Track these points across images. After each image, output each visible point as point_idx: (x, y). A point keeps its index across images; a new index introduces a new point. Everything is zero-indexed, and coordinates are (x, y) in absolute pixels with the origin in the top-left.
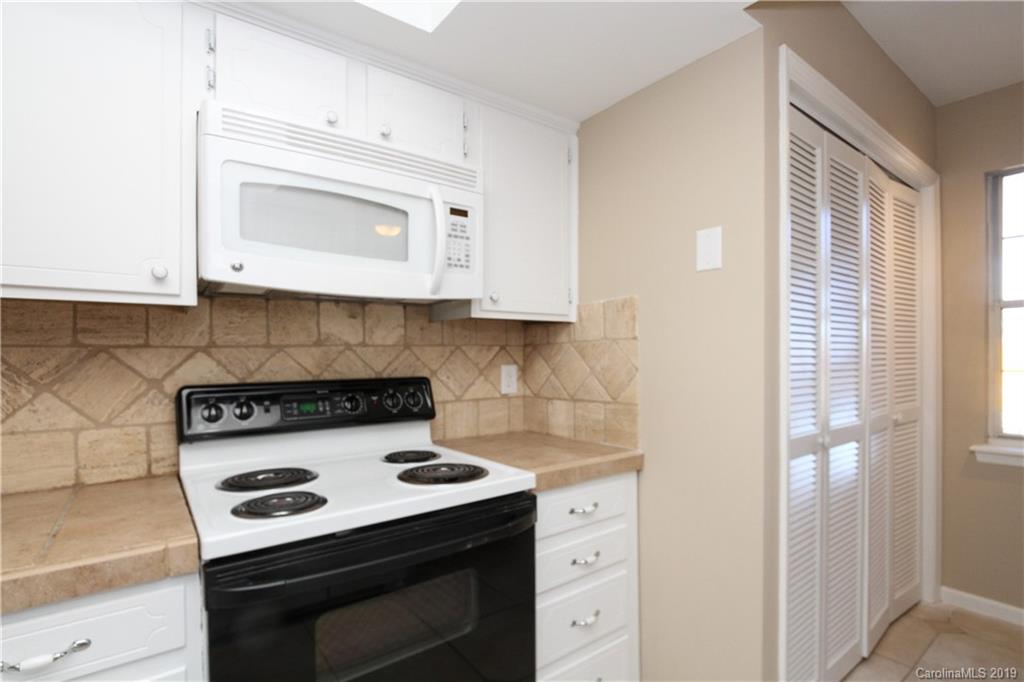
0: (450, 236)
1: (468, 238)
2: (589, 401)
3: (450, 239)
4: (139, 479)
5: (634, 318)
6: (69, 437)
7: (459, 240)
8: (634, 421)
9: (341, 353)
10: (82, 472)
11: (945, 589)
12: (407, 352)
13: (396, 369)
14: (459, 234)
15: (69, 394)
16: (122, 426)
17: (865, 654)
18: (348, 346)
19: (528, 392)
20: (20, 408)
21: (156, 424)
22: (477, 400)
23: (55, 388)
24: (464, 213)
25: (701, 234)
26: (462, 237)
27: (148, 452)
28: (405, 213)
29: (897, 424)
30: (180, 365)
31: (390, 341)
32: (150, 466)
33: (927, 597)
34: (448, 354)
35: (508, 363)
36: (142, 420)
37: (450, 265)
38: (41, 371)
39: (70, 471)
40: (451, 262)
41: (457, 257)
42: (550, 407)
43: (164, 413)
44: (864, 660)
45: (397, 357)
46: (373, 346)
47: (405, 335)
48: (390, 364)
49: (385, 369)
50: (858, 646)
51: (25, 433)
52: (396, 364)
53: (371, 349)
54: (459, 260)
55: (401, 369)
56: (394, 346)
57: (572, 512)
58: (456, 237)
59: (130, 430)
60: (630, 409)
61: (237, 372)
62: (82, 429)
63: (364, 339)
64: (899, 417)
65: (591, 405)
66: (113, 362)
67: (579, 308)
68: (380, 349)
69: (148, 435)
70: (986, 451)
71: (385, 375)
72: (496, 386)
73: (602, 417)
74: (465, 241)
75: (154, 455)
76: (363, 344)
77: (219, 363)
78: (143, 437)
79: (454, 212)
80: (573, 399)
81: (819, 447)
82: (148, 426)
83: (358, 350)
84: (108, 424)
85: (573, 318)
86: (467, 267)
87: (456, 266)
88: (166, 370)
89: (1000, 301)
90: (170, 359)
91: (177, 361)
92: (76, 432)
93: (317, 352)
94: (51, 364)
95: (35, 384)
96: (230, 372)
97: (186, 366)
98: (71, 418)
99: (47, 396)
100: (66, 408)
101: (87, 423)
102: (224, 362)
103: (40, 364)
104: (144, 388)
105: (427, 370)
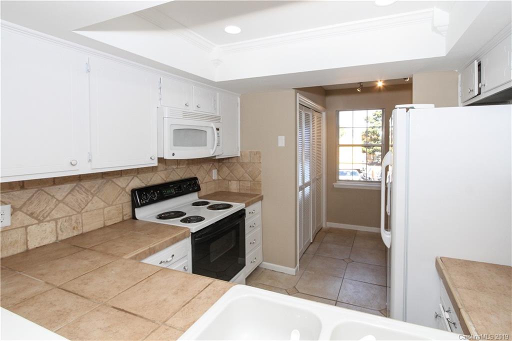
2: (245, 181)
4: (120, 222)
5: (260, 157)
6: (102, 210)
8: (261, 186)
9: (171, 172)
10: (105, 222)
11: (328, 223)
12: (188, 169)
13: (186, 175)
15: (101, 196)
16: (115, 205)
17: (312, 242)
18: (173, 169)
19: (220, 178)
20: (89, 202)
21: (125, 203)
22: (206, 183)
23: (97, 195)
25: (279, 137)
26: (219, 136)
27: (122, 212)
28: (206, 131)
29: (317, 179)
30: (130, 182)
32: (123, 217)
33: (324, 226)
34: (199, 168)
35: (214, 169)
36: (120, 202)
38: (94, 189)
39: (102, 222)
42: (230, 183)
43: (127, 199)
44: (311, 243)
45: (186, 171)
46: (180, 168)
47: (188, 163)
48: (184, 174)
49: (183, 176)
50: (310, 240)
51: (90, 211)
52: (186, 173)
56: (185, 167)
57: (250, 213)
59: (117, 206)
60: (259, 183)
61: (145, 182)
62: (105, 207)
64: (318, 177)
65: (246, 182)
66: (113, 183)
67: (241, 152)
68: (182, 169)
69: (122, 207)
70: (336, 185)
71: (183, 178)
72: (211, 177)
73: (249, 185)
75: (124, 213)
76: (177, 168)
77: (140, 180)
78: (121, 208)
80: (239, 180)
81: (302, 188)
82: (122, 204)
83: (176, 170)
84: (112, 205)
85: (239, 155)
86: (219, 145)
88: (127, 184)
89: (338, 144)
90: (128, 180)
91: (129, 181)
92: (103, 209)
93: (165, 172)
94: (97, 186)
95: (92, 194)
96: (143, 182)
97: (132, 182)
98: (102, 204)
99: (95, 197)
100: (101, 201)
101: (106, 205)
102: (141, 179)
103: (94, 187)
104: (121, 191)
105: (193, 174)
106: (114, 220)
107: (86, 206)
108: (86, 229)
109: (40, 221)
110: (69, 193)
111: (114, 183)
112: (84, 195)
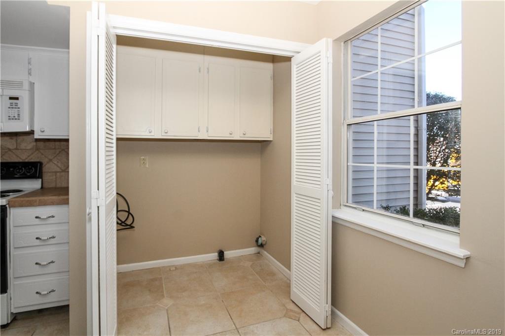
0: (9, 108)
1: (19, 108)
3: (9, 109)
7: (14, 109)
12: (37, 152)
13: (32, 159)
14: (14, 107)
18: (10, 150)
24: (17, 99)
26: (16, 108)
31: (29, 148)
34: (58, 152)
37: (9, 119)
40: (11, 118)
41: (13, 116)
45: (32, 153)
46: (21, 149)
47: (36, 145)
48: (29, 156)
49: (26, 158)
52: (32, 156)
53: (20, 151)
54: (14, 117)
56: (30, 149)
58: (12, 108)
63: (17, 146)
68: (24, 151)
74: (17, 109)
76: (16, 149)
79: (11, 98)
83: (14, 151)
86: (19, 119)
87: (13, 119)
105: (46, 159)
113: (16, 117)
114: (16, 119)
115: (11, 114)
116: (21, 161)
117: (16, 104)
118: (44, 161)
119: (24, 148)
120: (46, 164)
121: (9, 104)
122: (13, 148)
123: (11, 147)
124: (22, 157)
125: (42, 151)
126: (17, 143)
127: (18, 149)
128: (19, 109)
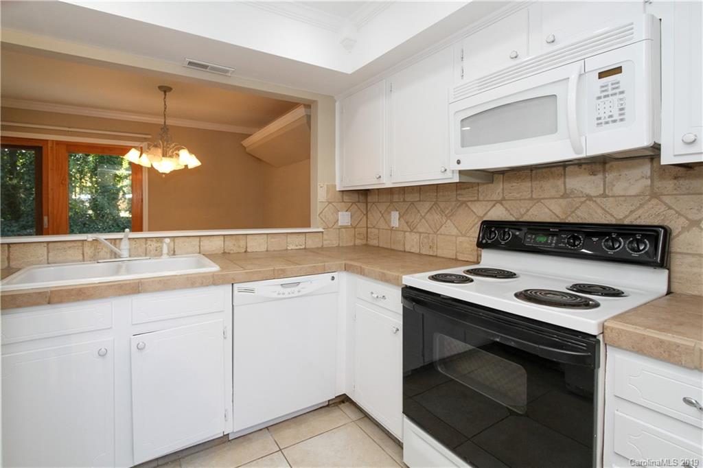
0: (600, 98)
1: (622, 92)
3: (599, 101)
6: (454, 238)
7: (610, 98)
9: (582, 203)
10: (458, 254)
12: (655, 201)
13: (638, 217)
14: (610, 92)
15: (455, 221)
18: (589, 198)
20: (443, 225)
23: (451, 218)
24: (618, 70)
26: (614, 94)
27: (477, 251)
28: (554, 96)
31: (633, 191)
36: (475, 235)
37: (599, 124)
38: (448, 211)
39: (455, 253)
40: (602, 121)
41: (608, 114)
45: (641, 206)
46: (614, 196)
47: (652, 186)
48: (632, 212)
49: (626, 217)
52: (640, 212)
53: (611, 199)
54: (611, 116)
55: (645, 216)
56: (637, 196)
58: (606, 96)
59: (471, 239)
61: (515, 214)
63: (604, 190)
66: (467, 208)
68: (621, 199)
71: (626, 222)
74: (617, 97)
76: (604, 195)
77: (506, 209)
79: (602, 75)
83: (598, 200)
84: (466, 236)
86: (622, 120)
87: (607, 123)
88: (485, 212)
90: (486, 206)
91: (489, 208)
92: (457, 236)
93: (563, 202)
94: (450, 208)
95: (446, 216)
96: (511, 214)
97: (492, 210)
98: (455, 231)
99: (449, 221)
100: (454, 227)
101: (460, 234)
102: (509, 208)
103: (448, 208)
104: (476, 221)
105: (682, 220)
106: (466, 256)
107: (441, 227)
108: (440, 253)
109: (412, 231)
110: (428, 211)
111: (469, 208)
112: (439, 216)
113: (616, 117)
114: (615, 121)
115: (602, 111)
116: (614, 222)
117: (616, 85)
118: (675, 225)
119: (622, 194)
120: (680, 233)
121: (599, 90)
122: (595, 195)
123: (593, 194)
124: (615, 214)
125: (667, 199)
126: (604, 185)
127: (608, 196)
128: (621, 96)
